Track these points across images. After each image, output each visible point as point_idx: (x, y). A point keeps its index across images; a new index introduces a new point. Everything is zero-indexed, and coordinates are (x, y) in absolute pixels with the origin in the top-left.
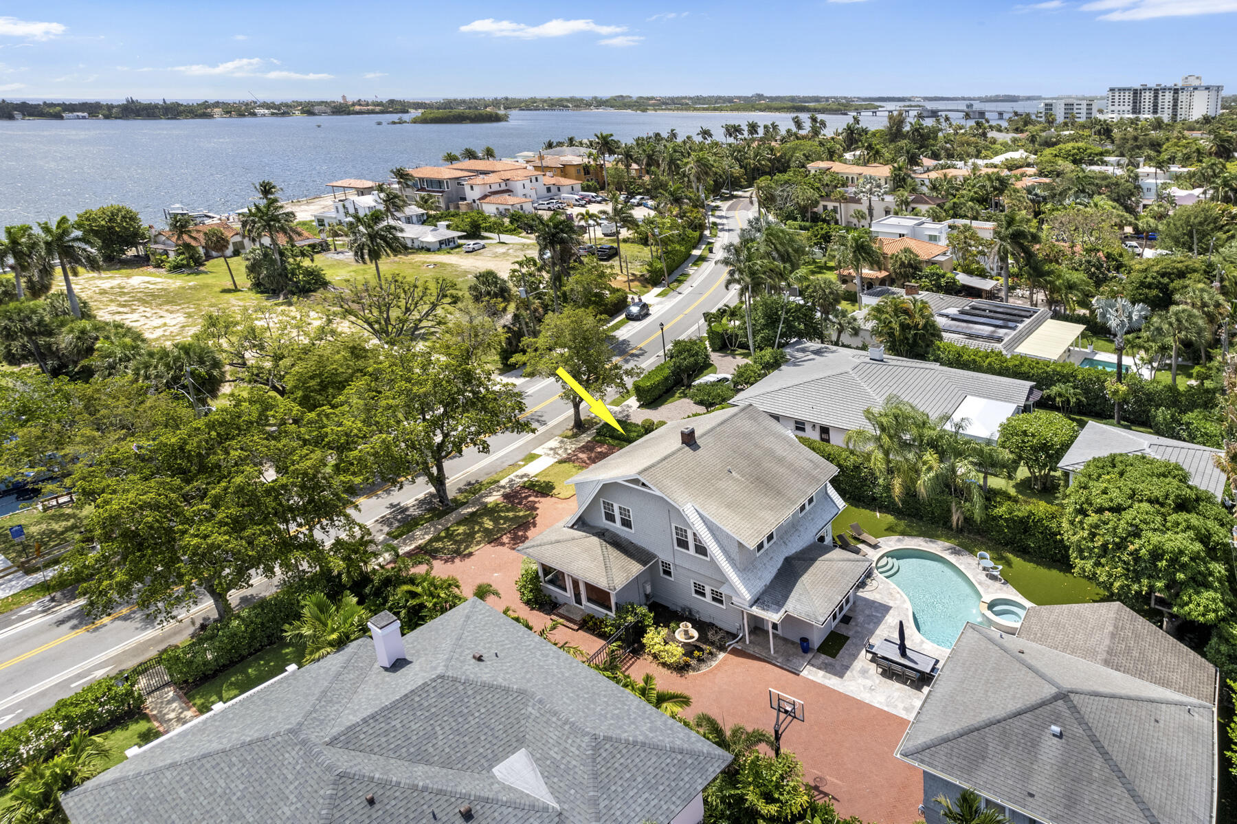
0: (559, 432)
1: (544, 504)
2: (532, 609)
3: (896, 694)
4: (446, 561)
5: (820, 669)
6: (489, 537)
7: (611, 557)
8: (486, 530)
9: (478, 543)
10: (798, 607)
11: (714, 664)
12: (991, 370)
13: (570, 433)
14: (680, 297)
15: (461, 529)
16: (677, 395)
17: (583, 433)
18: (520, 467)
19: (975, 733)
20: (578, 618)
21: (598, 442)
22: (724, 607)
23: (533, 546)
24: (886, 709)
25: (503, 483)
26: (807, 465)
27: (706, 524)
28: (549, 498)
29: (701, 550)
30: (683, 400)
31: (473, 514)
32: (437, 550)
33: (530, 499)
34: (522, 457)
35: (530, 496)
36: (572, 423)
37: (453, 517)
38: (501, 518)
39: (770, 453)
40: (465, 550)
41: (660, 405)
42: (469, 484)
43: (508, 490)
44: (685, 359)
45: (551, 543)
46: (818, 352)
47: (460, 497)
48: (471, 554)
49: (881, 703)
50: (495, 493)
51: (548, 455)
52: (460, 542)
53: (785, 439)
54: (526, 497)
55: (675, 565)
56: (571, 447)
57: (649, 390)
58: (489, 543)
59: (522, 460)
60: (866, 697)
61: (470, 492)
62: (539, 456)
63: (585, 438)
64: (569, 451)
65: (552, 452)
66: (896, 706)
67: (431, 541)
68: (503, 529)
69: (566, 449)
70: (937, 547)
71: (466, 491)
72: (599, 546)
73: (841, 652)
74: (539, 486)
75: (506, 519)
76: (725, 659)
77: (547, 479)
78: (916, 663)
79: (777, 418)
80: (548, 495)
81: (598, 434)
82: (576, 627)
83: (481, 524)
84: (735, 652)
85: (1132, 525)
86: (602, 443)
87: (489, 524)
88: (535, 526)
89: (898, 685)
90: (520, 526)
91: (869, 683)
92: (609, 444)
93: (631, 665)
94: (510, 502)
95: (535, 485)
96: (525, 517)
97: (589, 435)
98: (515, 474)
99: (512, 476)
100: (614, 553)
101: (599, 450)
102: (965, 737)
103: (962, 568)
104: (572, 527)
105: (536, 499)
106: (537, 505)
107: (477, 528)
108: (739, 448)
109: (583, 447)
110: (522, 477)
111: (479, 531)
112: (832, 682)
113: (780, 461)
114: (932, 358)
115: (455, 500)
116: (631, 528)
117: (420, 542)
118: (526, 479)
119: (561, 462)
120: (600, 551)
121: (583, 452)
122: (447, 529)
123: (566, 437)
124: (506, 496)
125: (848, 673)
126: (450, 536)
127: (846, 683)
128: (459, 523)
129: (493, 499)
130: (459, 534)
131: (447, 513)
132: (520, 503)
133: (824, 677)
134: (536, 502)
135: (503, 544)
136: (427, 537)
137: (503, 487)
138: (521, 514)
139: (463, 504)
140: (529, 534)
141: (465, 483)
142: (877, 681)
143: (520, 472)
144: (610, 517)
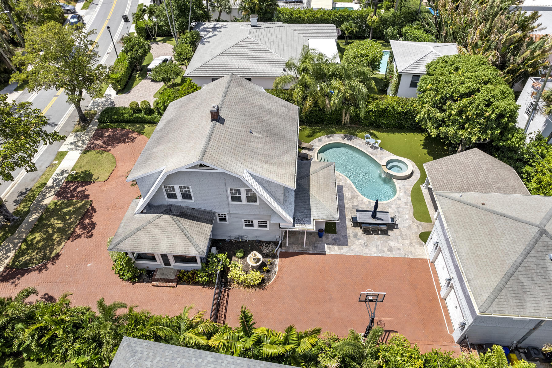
0: (71, 129)
1: (91, 190)
2: (134, 283)
3: (379, 243)
4: (40, 270)
5: (333, 244)
6: (65, 235)
7: (186, 227)
8: (60, 230)
9: (59, 243)
10: (320, 214)
11: (277, 269)
12: (310, 22)
13: (79, 127)
14: (98, 8)
15: (38, 236)
16: (137, 79)
17: (89, 124)
18: (57, 166)
19: (513, 278)
20: (173, 277)
21: (103, 128)
22: (268, 229)
23: (121, 241)
24: (380, 255)
25: (49, 183)
26: (283, 110)
27: (256, 180)
28: (92, 184)
29: (252, 198)
30: (143, 81)
31: (40, 219)
32: (26, 264)
33: (79, 189)
34: (54, 157)
35: (77, 187)
36: (77, 119)
37: (23, 228)
38: (65, 214)
39: (262, 108)
40: (51, 254)
41: (130, 89)
42: (21, 194)
43: (57, 189)
44: (137, 51)
45: (135, 233)
46: (214, 29)
47: (20, 207)
48: (58, 255)
49: (375, 253)
50: (48, 195)
51: (72, 149)
52: (44, 248)
53: (260, 94)
54: (75, 189)
55: (230, 214)
56: (86, 138)
57: (121, 79)
58: (69, 239)
59: (55, 160)
60: (366, 252)
61: (26, 201)
62: (66, 152)
63: (93, 128)
64: (87, 142)
65: (73, 146)
66: (384, 251)
67: (16, 257)
68: (71, 223)
69: (83, 141)
70: (338, 138)
71: (22, 201)
72: (172, 221)
73: (337, 228)
74: (80, 176)
75: (69, 213)
76: (281, 264)
77: (83, 169)
78: (383, 220)
79: (249, 79)
80: (90, 182)
81: (100, 122)
82: (175, 284)
83: (52, 225)
84: (284, 255)
85: (486, 100)
86: (106, 128)
87: (59, 224)
88: (95, 212)
89: (376, 236)
90: (84, 216)
91: (362, 242)
92: (112, 128)
93: (228, 296)
94: (64, 198)
95: (76, 178)
96: (84, 206)
97: (94, 125)
98: (55, 173)
99: (53, 176)
100: (186, 223)
101: (107, 134)
102: (509, 283)
103: (357, 147)
104: (142, 213)
105: (83, 189)
106: (86, 193)
107: (50, 230)
108: (245, 111)
109: (95, 135)
110: (62, 174)
111: (54, 233)
112: (344, 251)
113: (270, 112)
114: (276, 20)
115: (17, 212)
116: (191, 198)
117: (7, 261)
118: (66, 175)
119: (85, 152)
120: (175, 225)
121: (97, 139)
122: (25, 240)
123: (78, 131)
124: (58, 194)
125: (349, 240)
126: (31, 246)
127: (352, 247)
128: (32, 232)
129: (49, 200)
130: (38, 242)
131: (17, 226)
132: (73, 196)
133: (339, 249)
134: (84, 191)
135: (79, 236)
136: (11, 255)
137: (52, 187)
138: (79, 205)
139: (27, 213)
140: (94, 219)
141: (17, 194)
142: (365, 239)
143: (58, 171)
144: (172, 196)
